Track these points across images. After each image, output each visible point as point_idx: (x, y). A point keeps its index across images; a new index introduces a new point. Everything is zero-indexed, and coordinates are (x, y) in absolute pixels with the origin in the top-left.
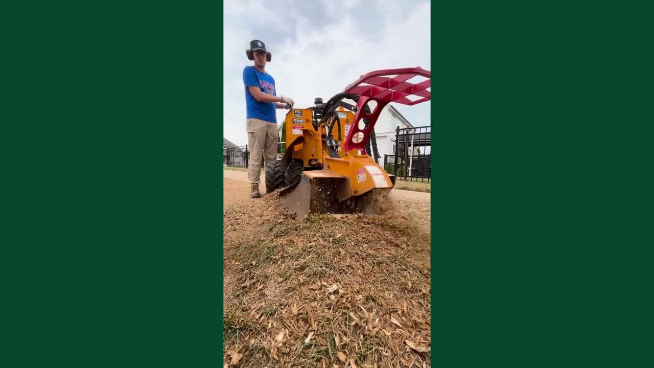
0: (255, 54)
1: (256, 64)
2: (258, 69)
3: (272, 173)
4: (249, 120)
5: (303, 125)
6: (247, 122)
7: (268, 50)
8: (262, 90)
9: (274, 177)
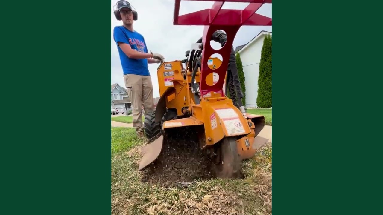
0: (121, 14)
1: (125, 23)
2: (127, 28)
3: (150, 124)
4: (126, 76)
5: (173, 77)
6: (125, 78)
7: (133, 9)
8: (133, 47)
9: (152, 128)
